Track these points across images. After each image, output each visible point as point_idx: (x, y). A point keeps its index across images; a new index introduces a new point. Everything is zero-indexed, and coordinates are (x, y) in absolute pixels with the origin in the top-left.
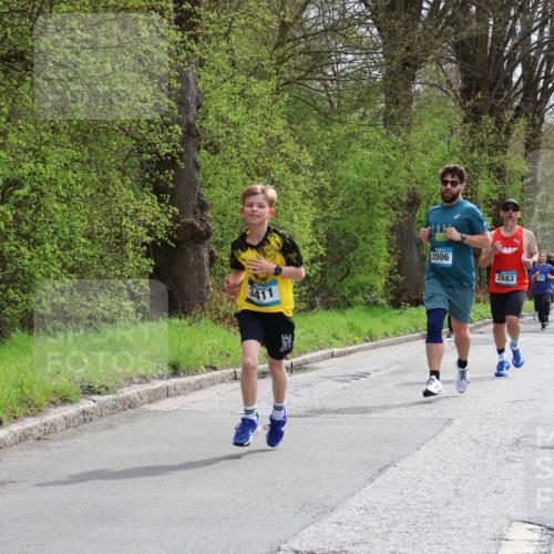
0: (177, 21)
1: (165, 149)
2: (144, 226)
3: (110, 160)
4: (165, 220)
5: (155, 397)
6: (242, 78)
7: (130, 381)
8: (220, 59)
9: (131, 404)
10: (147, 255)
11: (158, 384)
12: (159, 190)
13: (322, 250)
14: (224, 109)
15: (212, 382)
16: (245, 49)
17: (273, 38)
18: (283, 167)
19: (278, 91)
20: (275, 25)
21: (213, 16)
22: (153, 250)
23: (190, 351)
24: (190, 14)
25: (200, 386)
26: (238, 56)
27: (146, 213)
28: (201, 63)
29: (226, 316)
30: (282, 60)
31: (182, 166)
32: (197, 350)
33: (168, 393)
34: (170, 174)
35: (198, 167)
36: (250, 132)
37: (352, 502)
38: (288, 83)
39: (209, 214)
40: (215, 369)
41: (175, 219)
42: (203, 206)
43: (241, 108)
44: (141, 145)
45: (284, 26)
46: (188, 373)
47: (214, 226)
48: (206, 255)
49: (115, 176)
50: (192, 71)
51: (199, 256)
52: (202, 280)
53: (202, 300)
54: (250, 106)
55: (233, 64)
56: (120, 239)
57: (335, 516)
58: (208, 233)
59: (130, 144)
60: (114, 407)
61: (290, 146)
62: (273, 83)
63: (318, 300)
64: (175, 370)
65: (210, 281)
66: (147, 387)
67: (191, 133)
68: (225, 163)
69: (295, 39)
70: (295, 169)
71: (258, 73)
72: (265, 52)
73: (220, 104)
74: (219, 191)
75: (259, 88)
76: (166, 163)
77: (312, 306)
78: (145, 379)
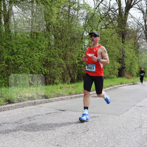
0: (122, 42)
1: (120, 57)
2: (118, 66)
3: (113, 59)
4: (120, 66)
5: (119, 87)
6: (130, 49)
7: (116, 85)
8: (127, 47)
9: (116, 88)
10: (118, 70)
11: (119, 85)
12: (119, 62)
13: (139, 70)
14: (127, 53)
15: (126, 85)
16: (130, 45)
17: (134, 44)
18: (135, 60)
19: (134, 50)
20: (134, 43)
21: (126, 41)
22: (119, 69)
23: (123, 81)
24: (124, 41)
25: (124, 86)
26: (129, 46)
27: (118, 65)
28: (125, 47)
29: (127, 77)
30: (135, 47)
31: (122, 59)
32: (124, 81)
33: (120, 87)
34: (121, 60)
35: (124, 59)
36: (131, 55)
37: (143, 100)
38: (135, 49)
39: (125, 65)
40: (126, 84)
41: (121, 66)
42: (125, 64)
43: (129, 53)
44: (117, 57)
45: (135, 43)
46: (123, 84)
47: (126, 67)
48: (125, 70)
49: (114, 61)
50: (124, 48)
51: (124, 70)
52: (124, 73)
53: (124, 75)
54: (131, 52)
55: (129, 47)
56: (115, 68)
57: (141, 102)
58: (125, 67)
59: (116, 57)
60: (114, 88)
61: (135, 57)
62: (133, 49)
63: (139, 76)
64: (121, 84)
65: (125, 73)
66: (118, 86)
67: (123, 56)
68: (128, 59)
69: (136, 44)
70: (136, 60)
71: (132, 48)
72: (132, 46)
73: (127, 52)
74: (127, 62)
75: (132, 50)
76: (120, 59)
77: (138, 76)
78: (117, 85)
